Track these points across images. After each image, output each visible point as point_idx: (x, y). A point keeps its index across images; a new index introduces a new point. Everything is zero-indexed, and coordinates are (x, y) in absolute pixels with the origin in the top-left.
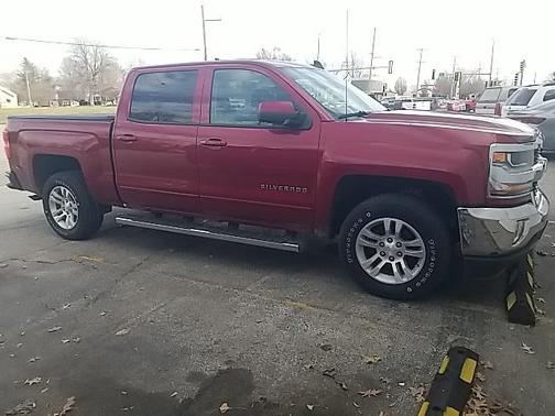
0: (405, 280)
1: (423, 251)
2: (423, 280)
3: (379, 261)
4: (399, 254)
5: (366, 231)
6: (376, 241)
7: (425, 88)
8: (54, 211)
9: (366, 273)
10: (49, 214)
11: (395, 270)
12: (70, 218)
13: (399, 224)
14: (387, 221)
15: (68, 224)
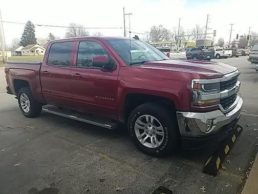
0: (156, 146)
1: (163, 132)
2: (163, 147)
3: (145, 136)
4: (154, 133)
5: (138, 121)
6: (144, 126)
7: (234, 43)
8: (22, 104)
9: (139, 141)
10: (20, 106)
11: (152, 141)
12: (28, 108)
13: (152, 118)
14: (147, 116)
15: (27, 110)
